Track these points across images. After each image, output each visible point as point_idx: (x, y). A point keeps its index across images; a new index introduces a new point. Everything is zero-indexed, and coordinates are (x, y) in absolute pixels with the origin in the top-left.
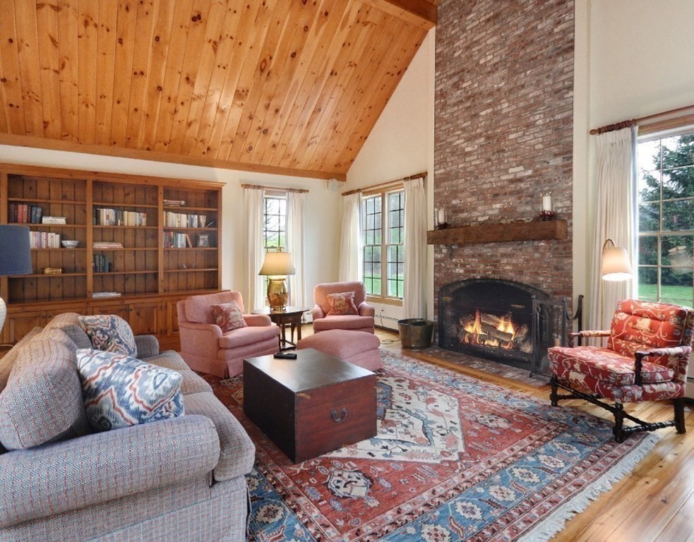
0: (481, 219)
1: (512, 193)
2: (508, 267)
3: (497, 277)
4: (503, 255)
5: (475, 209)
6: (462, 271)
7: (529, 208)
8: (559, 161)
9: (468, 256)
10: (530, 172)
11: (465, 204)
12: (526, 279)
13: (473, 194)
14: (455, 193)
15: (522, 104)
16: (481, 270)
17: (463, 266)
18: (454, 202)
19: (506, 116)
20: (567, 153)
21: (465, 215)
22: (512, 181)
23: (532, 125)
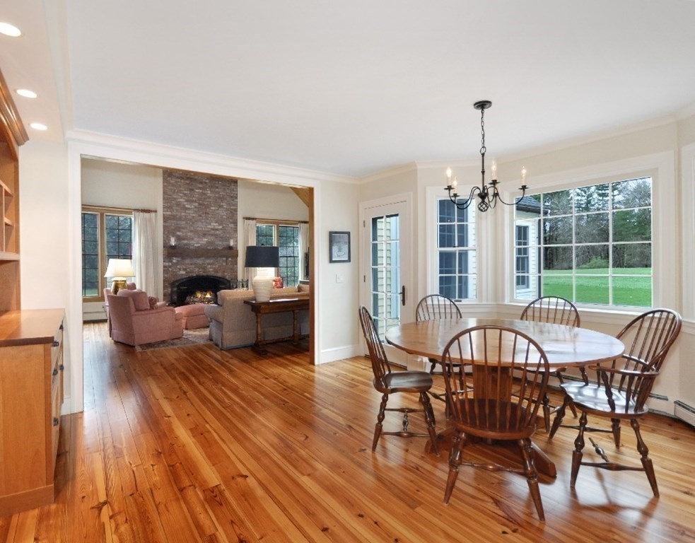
0: (196, 245)
1: (212, 235)
2: (211, 270)
3: (205, 274)
4: (208, 264)
5: (192, 239)
6: (184, 273)
7: (220, 243)
8: (232, 225)
9: (188, 264)
10: (221, 227)
11: (186, 236)
12: (219, 275)
13: (191, 231)
14: (179, 229)
15: (217, 195)
16: (196, 272)
17: (185, 270)
18: (178, 233)
19: (209, 197)
20: (235, 223)
21: (185, 242)
22: (213, 229)
23: (222, 207)
